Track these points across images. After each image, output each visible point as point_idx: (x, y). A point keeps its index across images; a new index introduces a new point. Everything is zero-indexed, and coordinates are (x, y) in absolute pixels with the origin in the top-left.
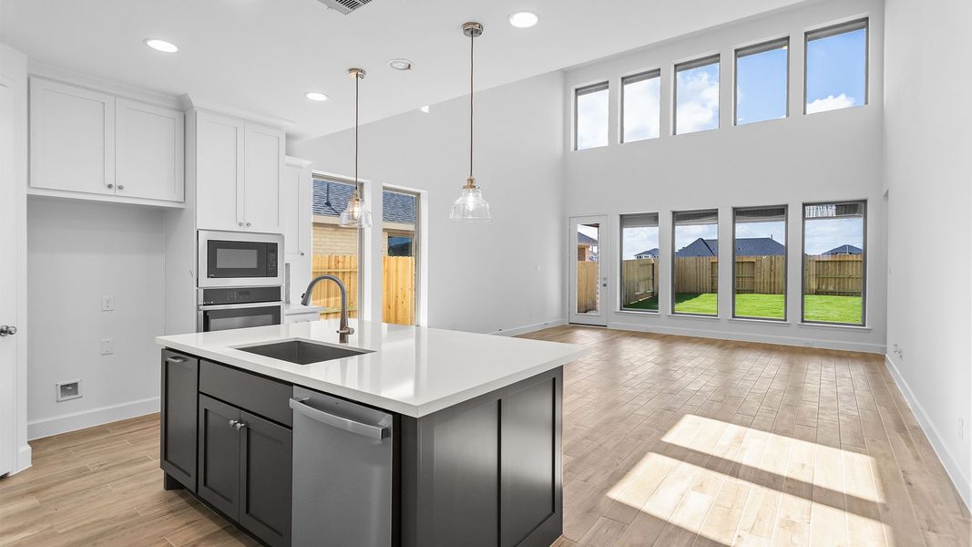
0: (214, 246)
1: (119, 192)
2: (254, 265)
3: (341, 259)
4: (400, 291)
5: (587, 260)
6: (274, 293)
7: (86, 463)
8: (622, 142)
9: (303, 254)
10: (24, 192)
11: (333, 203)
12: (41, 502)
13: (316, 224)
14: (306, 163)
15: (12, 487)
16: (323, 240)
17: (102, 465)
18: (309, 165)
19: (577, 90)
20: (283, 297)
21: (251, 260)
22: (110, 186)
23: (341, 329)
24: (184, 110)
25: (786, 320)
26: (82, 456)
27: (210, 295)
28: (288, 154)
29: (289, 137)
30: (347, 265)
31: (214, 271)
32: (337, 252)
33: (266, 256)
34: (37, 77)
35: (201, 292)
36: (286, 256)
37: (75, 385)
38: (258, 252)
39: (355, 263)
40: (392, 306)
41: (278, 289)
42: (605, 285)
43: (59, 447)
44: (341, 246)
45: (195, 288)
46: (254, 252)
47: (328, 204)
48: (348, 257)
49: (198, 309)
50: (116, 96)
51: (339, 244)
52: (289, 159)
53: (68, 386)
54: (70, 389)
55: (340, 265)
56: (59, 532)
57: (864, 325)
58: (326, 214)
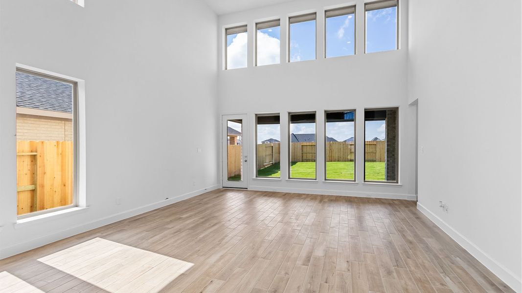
5: (236, 144)
8: (256, 65)
19: (226, 29)
25: (355, 181)
42: (246, 161)
57: (398, 183)
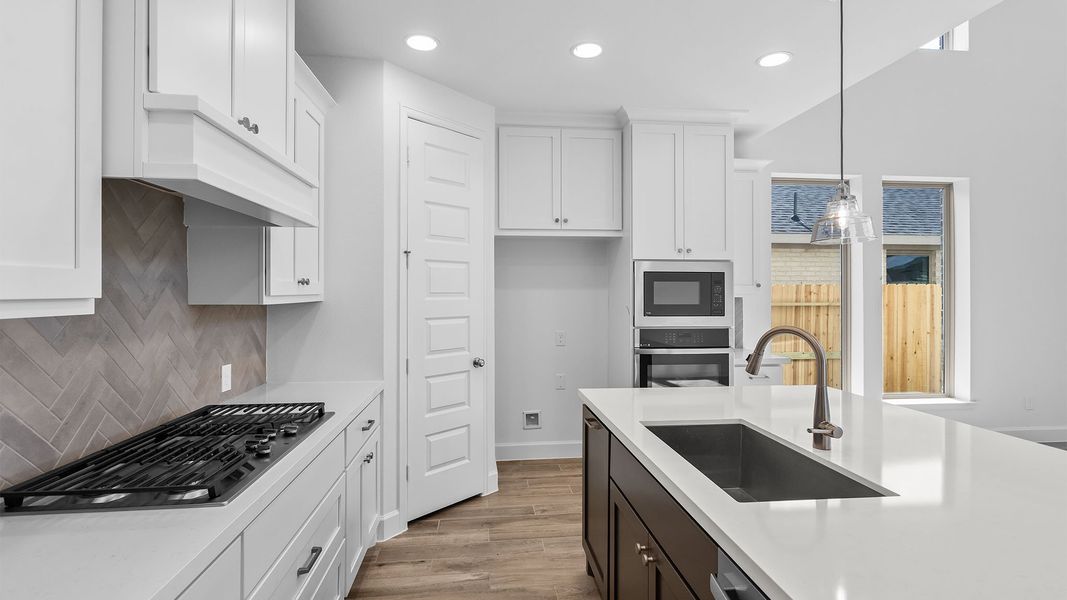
0: (651, 278)
1: (565, 226)
2: (696, 301)
3: (813, 289)
4: (910, 333)
6: (720, 337)
7: (533, 503)
9: (759, 285)
10: (492, 233)
11: (803, 217)
12: (492, 539)
13: (775, 246)
14: (762, 164)
15: (479, 510)
16: (788, 264)
17: (544, 511)
18: (766, 166)
20: (732, 343)
21: (691, 294)
22: (557, 221)
23: (816, 427)
24: (620, 127)
26: (533, 493)
27: (648, 337)
28: (738, 155)
29: (739, 135)
30: (823, 297)
31: (651, 309)
32: (808, 279)
33: (711, 289)
34: (503, 125)
35: (637, 332)
36: (736, 287)
37: (536, 415)
38: (701, 285)
39: (835, 294)
40: (898, 355)
41: (726, 331)
43: (520, 476)
44: (816, 272)
45: (632, 327)
46: (696, 285)
47: (796, 218)
48: (824, 285)
49: (635, 352)
50: (561, 127)
51: (811, 269)
52: (739, 163)
53: (531, 415)
54: (532, 418)
55: (813, 297)
56: (493, 588)
58: (794, 231)
